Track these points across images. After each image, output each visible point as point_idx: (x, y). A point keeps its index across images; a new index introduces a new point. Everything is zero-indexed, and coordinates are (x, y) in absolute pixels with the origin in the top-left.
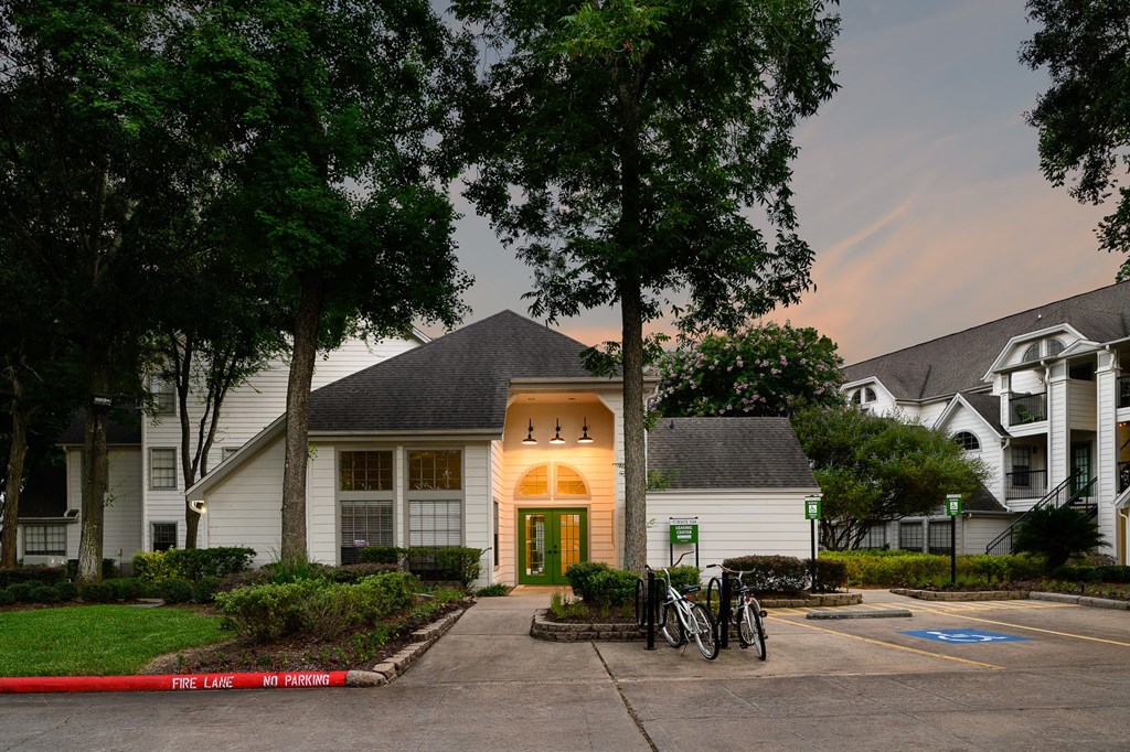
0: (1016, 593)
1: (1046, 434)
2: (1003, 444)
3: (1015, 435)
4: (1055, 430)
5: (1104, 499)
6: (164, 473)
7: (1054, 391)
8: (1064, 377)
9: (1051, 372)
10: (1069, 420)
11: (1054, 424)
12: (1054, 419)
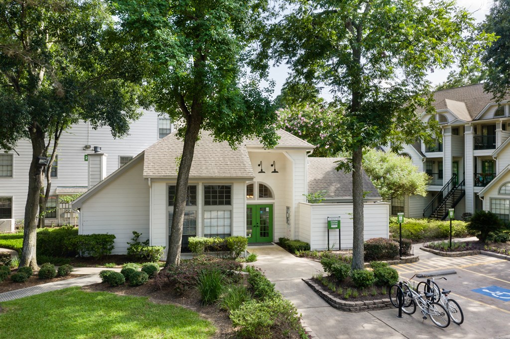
0: (475, 251)
1: (442, 158)
2: (423, 160)
3: (428, 157)
4: (446, 156)
5: (468, 189)
6: (5, 168)
7: (446, 139)
8: (450, 134)
9: (444, 131)
10: (452, 153)
11: (446, 154)
12: (446, 151)
